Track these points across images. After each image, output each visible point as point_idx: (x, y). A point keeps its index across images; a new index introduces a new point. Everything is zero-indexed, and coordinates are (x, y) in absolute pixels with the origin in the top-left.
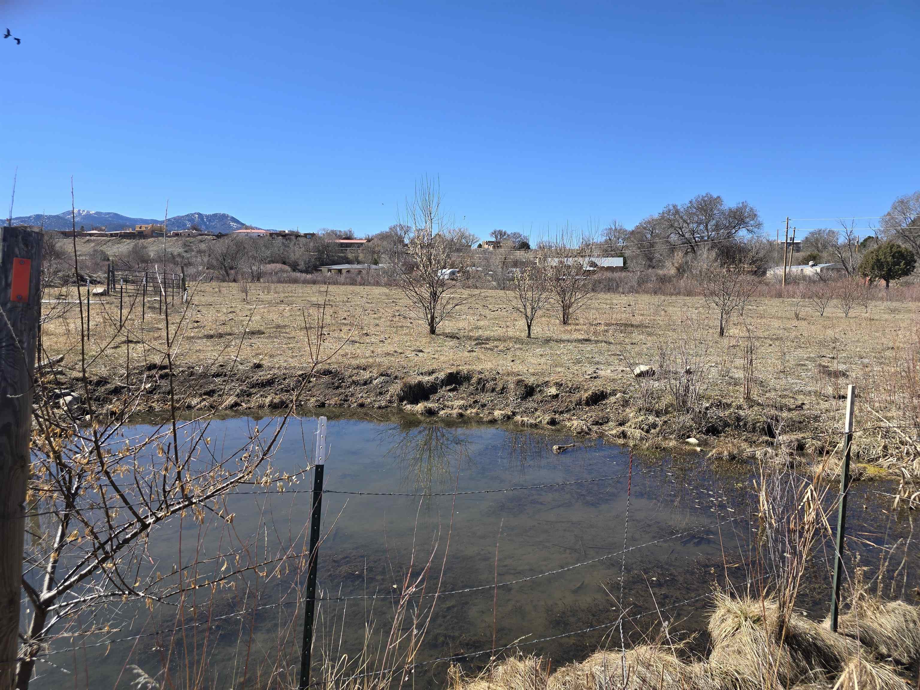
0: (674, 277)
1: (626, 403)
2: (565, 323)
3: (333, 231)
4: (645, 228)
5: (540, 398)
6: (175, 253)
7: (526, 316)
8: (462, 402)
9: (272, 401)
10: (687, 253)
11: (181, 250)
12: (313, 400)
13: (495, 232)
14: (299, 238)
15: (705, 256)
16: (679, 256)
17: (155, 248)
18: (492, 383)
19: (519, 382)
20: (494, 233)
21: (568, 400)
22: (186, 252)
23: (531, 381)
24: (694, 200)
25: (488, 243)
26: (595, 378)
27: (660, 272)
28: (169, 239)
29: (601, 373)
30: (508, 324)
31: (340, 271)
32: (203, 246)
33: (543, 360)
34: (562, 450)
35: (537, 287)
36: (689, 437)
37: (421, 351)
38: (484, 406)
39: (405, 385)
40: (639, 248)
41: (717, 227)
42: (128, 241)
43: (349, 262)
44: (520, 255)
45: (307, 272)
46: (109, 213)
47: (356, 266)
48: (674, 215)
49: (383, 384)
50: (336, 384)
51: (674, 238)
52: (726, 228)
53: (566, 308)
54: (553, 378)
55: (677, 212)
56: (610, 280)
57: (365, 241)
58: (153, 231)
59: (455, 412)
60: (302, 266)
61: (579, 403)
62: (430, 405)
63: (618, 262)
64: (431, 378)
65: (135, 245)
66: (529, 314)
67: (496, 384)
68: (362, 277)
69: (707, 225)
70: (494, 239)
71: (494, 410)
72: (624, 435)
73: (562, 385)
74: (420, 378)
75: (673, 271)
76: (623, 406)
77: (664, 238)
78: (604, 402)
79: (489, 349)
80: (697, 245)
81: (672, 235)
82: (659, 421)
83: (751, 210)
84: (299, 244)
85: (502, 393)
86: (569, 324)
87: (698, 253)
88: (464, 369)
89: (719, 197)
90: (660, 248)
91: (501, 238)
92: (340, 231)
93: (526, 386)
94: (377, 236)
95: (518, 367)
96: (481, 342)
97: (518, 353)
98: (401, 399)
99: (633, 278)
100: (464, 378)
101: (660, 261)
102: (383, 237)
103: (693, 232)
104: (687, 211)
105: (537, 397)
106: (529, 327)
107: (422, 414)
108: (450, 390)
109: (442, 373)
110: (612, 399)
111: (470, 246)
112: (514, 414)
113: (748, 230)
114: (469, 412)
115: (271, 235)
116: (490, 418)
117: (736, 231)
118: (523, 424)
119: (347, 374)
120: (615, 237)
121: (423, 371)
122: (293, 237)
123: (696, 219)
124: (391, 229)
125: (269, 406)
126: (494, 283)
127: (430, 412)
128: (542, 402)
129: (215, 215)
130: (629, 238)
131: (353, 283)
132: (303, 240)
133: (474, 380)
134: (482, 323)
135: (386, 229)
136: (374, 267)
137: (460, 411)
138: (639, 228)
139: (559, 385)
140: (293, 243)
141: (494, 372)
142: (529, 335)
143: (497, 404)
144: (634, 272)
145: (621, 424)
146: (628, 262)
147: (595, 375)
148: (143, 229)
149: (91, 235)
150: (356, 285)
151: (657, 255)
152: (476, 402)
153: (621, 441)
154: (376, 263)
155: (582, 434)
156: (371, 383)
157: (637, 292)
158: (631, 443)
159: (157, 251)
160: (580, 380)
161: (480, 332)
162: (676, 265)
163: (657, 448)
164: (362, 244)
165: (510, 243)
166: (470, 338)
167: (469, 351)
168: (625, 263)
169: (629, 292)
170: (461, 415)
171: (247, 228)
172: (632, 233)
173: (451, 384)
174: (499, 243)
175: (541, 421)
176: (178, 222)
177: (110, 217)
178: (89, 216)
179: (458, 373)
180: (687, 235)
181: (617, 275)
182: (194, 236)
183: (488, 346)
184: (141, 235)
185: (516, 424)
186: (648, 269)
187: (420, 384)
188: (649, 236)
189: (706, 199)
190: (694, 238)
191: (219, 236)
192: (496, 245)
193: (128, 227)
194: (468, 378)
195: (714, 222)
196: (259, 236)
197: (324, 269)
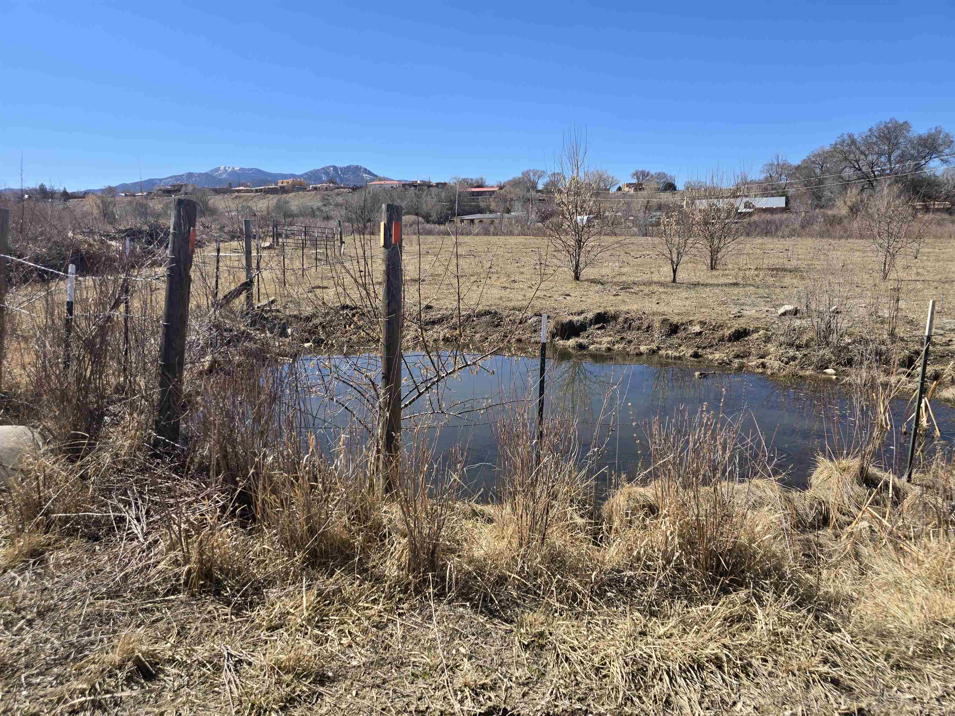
0: (846, 218)
1: (768, 340)
2: (712, 269)
3: (464, 180)
4: (813, 162)
5: (684, 335)
6: (315, 208)
7: (672, 261)
8: (609, 339)
9: (445, 336)
10: (862, 190)
11: (320, 204)
12: (478, 335)
13: (637, 172)
14: (431, 189)
15: (886, 192)
16: (852, 195)
17: (296, 203)
18: (638, 322)
19: (664, 321)
20: (636, 174)
21: (711, 337)
22: (325, 205)
23: (675, 320)
24: (875, 128)
25: (629, 185)
26: (739, 317)
27: (830, 212)
28: (309, 193)
29: (744, 312)
30: (653, 270)
31: (472, 221)
32: (340, 199)
33: (688, 303)
34: (703, 376)
35: (684, 232)
36: (827, 368)
37: (568, 295)
38: (630, 342)
39: (557, 323)
40: (806, 186)
41: (902, 159)
42: (272, 196)
43: (481, 211)
44: (666, 197)
45: (439, 223)
46: (252, 169)
47: (488, 215)
48: (849, 145)
49: (537, 323)
50: (496, 323)
51: (849, 173)
52: (913, 158)
53: (714, 252)
54: (698, 317)
55: (853, 142)
56: (769, 222)
57: (497, 189)
58: (293, 186)
59: (604, 346)
60: (434, 217)
61: (722, 339)
62: (580, 340)
63: (780, 202)
64: (581, 318)
65: (279, 200)
66: (675, 259)
67: (642, 323)
68: (495, 227)
69: (890, 156)
70: (635, 181)
71: (640, 345)
72: (763, 365)
73: (705, 323)
74: (570, 318)
75: (844, 211)
76: (765, 342)
77: (835, 173)
78: (746, 339)
79: (633, 293)
80: (876, 180)
81: (847, 169)
82: (799, 354)
83: (947, 136)
84: (430, 194)
85: (647, 331)
86: (716, 269)
87: (877, 190)
88: (612, 310)
89: (906, 123)
90: (831, 184)
91: (643, 179)
92: (472, 179)
93: (671, 325)
94: (509, 183)
95: (663, 308)
96: (625, 287)
97: (663, 296)
98: (553, 336)
99: (795, 220)
100: (612, 317)
101: (830, 200)
102: (515, 183)
103: (872, 165)
104: (865, 140)
105: (682, 334)
106: (675, 271)
107: (573, 348)
108: (598, 329)
109: (591, 313)
110: (755, 336)
111: (609, 190)
112: (659, 348)
113: (942, 160)
114: (616, 347)
115: (404, 185)
116: (637, 351)
117: (926, 162)
118: (667, 357)
119: (505, 314)
120: (777, 173)
121: (573, 312)
122: (426, 188)
123: (876, 149)
124: (523, 174)
125: (443, 340)
126: (636, 229)
127: (581, 347)
128: (685, 338)
129: (349, 167)
130: (794, 174)
131: (486, 233)
132: (434, 190)
133: (621, 319)
134: (624, 270)
135: (517, 174)
136: (506, 215)
137: (609, 346)
138: (807, 162)
139: (702, 323)
140: (425, 193)
141: (640, 313)
142: (674, 281)
143: (643, 341)
144: (796, 213)
145: (762, 357)
146: (792, 201)
147: (739, 314)
148: (285, 184)
149: (238, 191)
150: (489, 235)
151: (827, 193)
152: (622, 339)
153: (760, 370)
154: (508, 211)
155: (723, 364)
156: (526, 321)
157: (799, 235)
158: (769, 372)
159: (297, 206)
160: (724, 319)
161: (624, 278)
162: (849, 203)
163: (793, 376)
164: (494, 192)
165: (654, 185)
166: (615, 284)
167: (615, 295)
168: (787, 203)
169: (790, 236)
170: (609, 349)
171: (380, 179)
172: (798, 168)
173: (599, 323)
174: (641, 185)
175: (684, 354)
176: (314, 175)
177: (253, 173)
178: (233, 173)
179: (605, 313)
180: (864, 169)
181: (777, 217)
182: (332, 190)
183: (632, 290)
184: (283, 190)
185: (661, 357)
186: (815, 209)
187: (571, 322)
188: (818, 171)
189: (890, 125)
190: (873, 172)
191: (355, 189)
192: (638, 187)
193: (270, 182)
194: (615, 317)
195: (899, 152)
196: (392, 187)
197: (457, 219)
